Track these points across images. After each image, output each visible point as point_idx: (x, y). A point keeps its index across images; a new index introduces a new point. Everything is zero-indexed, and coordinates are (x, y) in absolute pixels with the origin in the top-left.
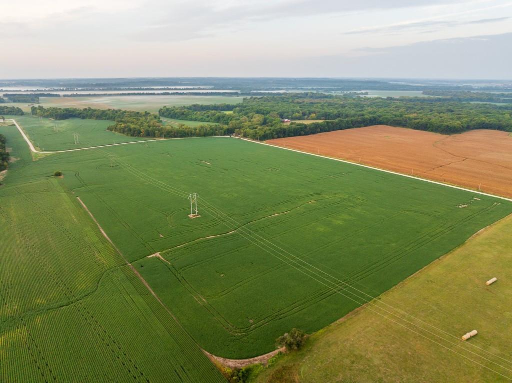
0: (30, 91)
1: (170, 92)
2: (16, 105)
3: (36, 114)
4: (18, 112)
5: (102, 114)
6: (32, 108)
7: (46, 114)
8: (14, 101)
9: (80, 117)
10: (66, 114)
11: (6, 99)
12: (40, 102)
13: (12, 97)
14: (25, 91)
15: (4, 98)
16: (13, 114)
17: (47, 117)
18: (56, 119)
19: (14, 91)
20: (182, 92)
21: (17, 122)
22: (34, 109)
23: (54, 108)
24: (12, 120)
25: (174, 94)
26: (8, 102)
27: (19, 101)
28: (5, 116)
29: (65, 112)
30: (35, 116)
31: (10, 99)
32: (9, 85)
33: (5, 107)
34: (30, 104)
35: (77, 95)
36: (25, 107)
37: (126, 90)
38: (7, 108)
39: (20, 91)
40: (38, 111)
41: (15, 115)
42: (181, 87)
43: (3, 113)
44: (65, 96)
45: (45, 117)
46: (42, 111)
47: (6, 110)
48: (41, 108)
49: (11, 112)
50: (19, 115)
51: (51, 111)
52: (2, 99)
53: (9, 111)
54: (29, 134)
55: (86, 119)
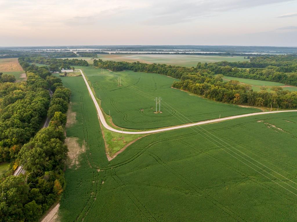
0: (91, 51)
1: (180, 52)
2: (83, 59)
3: (97, 66)
4: (85, 64)
5: (153, 68)
6: (94, 61)
7: (105, 66)
8: (83, 56)
9: (132, 70)
10: (122, 66)
11: (78, 55)
12: (98, 57)
13: (81, 54)
14: (88, 51)
15: (77, 55)
16: (81, 65)
17: (105, 68)
18: (114, 70)
19: (83, 51)
20: (188, 52)
21: (84, 72)
22: (95, 62)
23: (110, 61)
24: (80, 71)
25: (183, 54)
26: (79, 57)
27: (85, 56)
28: (75, 67)
29: (120, 65)
30: (96, 67)
31: (80, 55)
32: (80, 48)
33: (76, 59)
34: (92, 58)
35: (119, 53)
36: (90, 60)
37: (147, 51)
38: (77, 60)
39: (86, 51)
40: (99, 63)
41: (83, 66)
42: (182, 50)
43: (74, 64)
44: (112, 54)
45: (104, 68)
46: (102, 63)
47: (76, 61)
48: (100, 61)
49: (80, 63)
50: (85, 66)
51: (108, 63)
52: (76, 54)
53: (79, 63)
54: (95, 88)
55: (138, 71)
